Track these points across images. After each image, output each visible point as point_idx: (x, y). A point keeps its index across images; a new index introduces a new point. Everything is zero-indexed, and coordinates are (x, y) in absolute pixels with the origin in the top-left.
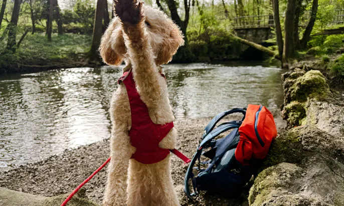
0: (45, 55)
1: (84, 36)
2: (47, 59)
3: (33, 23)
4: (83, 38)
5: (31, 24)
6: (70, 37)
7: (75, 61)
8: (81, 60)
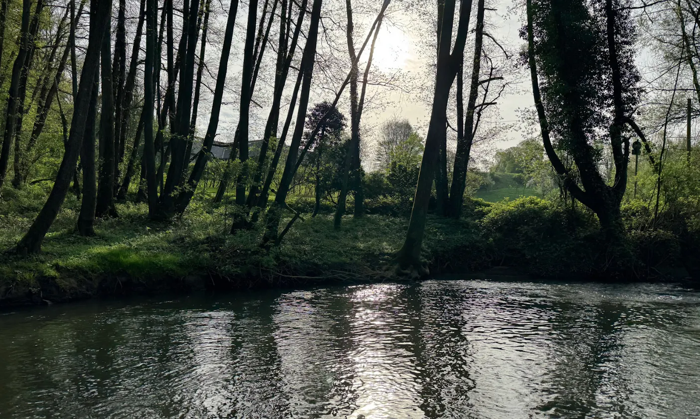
0: (323, 256)
1: (398, 220)
2: (325, 263)
3: (318, 198)
4: (395, 224)
5: (314, 199)
6: (373, 222)
7: (373, 269)
8: (384, 268)
